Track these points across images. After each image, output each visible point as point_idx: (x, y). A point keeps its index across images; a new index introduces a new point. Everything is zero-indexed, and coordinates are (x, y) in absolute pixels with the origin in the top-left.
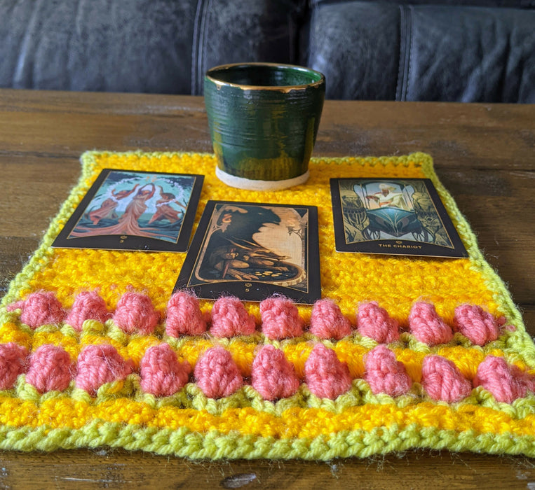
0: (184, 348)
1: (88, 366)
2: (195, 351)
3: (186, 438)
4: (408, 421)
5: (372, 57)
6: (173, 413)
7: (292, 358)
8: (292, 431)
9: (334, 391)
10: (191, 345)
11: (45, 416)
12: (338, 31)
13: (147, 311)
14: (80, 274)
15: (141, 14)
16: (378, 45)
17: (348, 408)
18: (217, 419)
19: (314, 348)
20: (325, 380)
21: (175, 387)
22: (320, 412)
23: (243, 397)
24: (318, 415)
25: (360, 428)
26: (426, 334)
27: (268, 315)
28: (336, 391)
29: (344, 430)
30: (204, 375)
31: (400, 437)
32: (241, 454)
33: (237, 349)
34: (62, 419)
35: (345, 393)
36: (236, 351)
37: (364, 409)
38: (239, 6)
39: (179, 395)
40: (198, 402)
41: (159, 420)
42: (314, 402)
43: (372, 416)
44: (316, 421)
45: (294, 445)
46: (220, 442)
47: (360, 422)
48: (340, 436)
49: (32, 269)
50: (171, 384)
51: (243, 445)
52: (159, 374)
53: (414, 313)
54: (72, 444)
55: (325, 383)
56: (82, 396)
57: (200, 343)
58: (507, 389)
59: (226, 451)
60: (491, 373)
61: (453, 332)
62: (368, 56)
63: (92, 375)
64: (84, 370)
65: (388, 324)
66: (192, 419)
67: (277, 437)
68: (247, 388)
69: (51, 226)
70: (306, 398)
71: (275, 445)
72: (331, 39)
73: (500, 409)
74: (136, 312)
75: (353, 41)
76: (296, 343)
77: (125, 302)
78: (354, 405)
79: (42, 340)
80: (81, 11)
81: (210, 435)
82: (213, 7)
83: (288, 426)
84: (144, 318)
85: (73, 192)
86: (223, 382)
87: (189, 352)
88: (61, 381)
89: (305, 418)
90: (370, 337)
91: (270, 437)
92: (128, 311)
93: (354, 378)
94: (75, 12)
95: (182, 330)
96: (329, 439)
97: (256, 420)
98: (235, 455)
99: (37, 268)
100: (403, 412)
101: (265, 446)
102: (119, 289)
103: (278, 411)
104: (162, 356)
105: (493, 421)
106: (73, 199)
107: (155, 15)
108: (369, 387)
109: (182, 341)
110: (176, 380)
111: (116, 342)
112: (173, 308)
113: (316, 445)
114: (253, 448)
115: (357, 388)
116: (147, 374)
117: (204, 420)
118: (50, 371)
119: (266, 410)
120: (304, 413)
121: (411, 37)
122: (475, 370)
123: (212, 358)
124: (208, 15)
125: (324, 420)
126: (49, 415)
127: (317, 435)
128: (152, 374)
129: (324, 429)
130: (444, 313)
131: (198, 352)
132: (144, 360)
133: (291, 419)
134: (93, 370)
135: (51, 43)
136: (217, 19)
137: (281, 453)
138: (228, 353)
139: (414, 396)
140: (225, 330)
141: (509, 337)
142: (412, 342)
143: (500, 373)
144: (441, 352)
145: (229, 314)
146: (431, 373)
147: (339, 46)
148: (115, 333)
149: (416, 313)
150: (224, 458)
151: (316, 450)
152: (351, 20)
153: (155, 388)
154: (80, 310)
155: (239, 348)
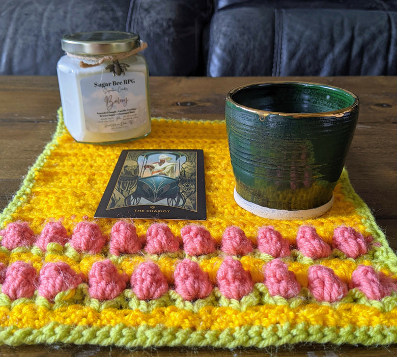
0: (123, 263)
1: (47, 278)
2: (131, 265)
3: (123, 331)
4: (298, 320)
5: (254, 48)
6: (112, 314)
7: (207, 269)
8: (205, 324)
9: (239, 293)
10: (128, 261)
11: (14, 317)
12: (229, 29)
13: (96, 235)
14: (50, 208)
15: (88, 21)
16: (259, 38)
17: (250, 307)
18: (147, 316)
19: (225, 260)
20: (232, 285)
21: (115, 292)
22: (228, 310)
23: (168, 299)
24: (226, 312)
25: (259, 325)
26: (310, 250)
27: (187, 238)
28: (241, 292)
29: (246, 325)
30: (138, 283)
31: (292, 334)
32: (165, 343)
33: (164, 263)
34: (27, 321)
35: (248, 294)
36: (164, 265)
37: (263, 308)
38: (158, 13)
39: (119, 299)
40: (133, 304)
41: (101, 320)
42: (223, 302)
43: (269, 315)
44: (225, 317)
45: (206, 336)
46: (149, 333)
47: (259, 319)
48: (243, 330)
49: (15, 205)
50: (112, 290)
51: (167, 336)
52: (102, 283)
53: (300, 235)
54: (33, 341)
55: (233, 287)
56: (43, 302)
57: (136, 259)
58: (376, 291)
59: (154, 340)
60: (363, 278)
61: (332, 249)
62: (252, 47)
63: (50, 285)
64: (44, 282)
65: (281, 243)
66: (127, 317)
67: (194, 329)
68: (171, 292)
69: (29, 173)
70: (217, 299)
71: (192, 335)
72: (225, 35)
73: (371, 305)
74: (87, 236)
75: (240, 36)
76: (210, 258)
77: (80, 229)
78: (255, 304)
79: (16, 258)
80: (45, 20)
81: (141, 328)
82: (140, 14)
83: (202, 320)
84: (93, 241)
85: (46, 147)
86: (152, 289)
87: (127, 266)
88: (28, 290)
89: (217, 314)
90: (267, 253)
91: (187, 329)
92: (81, 236)
93: (256, 282)
94: (41, 21)
95: (122, 249)
96: (235, 331)
97: (178, 316)
98: (161, 343)
99: (19, 204)
100: (295, 313)
101: (184, 336)
102: (77, 219)
103: (196, 309)
104: (105, 269)
105: (366, 315)
106: (46, 153)
107: (98, 21)
108: (267, 289)
109: (121, 258)
110: (116, 287)
111: (71, 260)
112: (115, 233)
113: (224, 336)
114: (175, 337)
115: (258, 290)
116: (94, 283)
117: (136, 317)
118: (20, 283)
119: (186, 308)
120: (216, 311)
121: (282, 32)
122: (350, 277)
123: (144, 270)
124: (136, 20)
125: (231, 316)
126: (17, 317)
127: (225, 328)
128: (97, 283)
129: (231, 324)
130: (325, 234)
131: (134, 266)
132: (91, 273)
133: (206, 315)
134: (51, 281)
135: (24, 44)
136: (142, 23)
137: (196, 342)
138: (157, 266)
139: (303, 298)
140: (155, 248)
141: (376, 251)
142: (300, 257)
143: (370, 278)
144: (322, 264)
145: (159, 236)
146: (315, 280)
147: (231, 39)
148: (71, 252)
149: (302, 235)
150: (153, 346)
151: (224, 340)
152: (239, 21)
153: (99, 294)
154: (46, 236)
155: (166, 262)
